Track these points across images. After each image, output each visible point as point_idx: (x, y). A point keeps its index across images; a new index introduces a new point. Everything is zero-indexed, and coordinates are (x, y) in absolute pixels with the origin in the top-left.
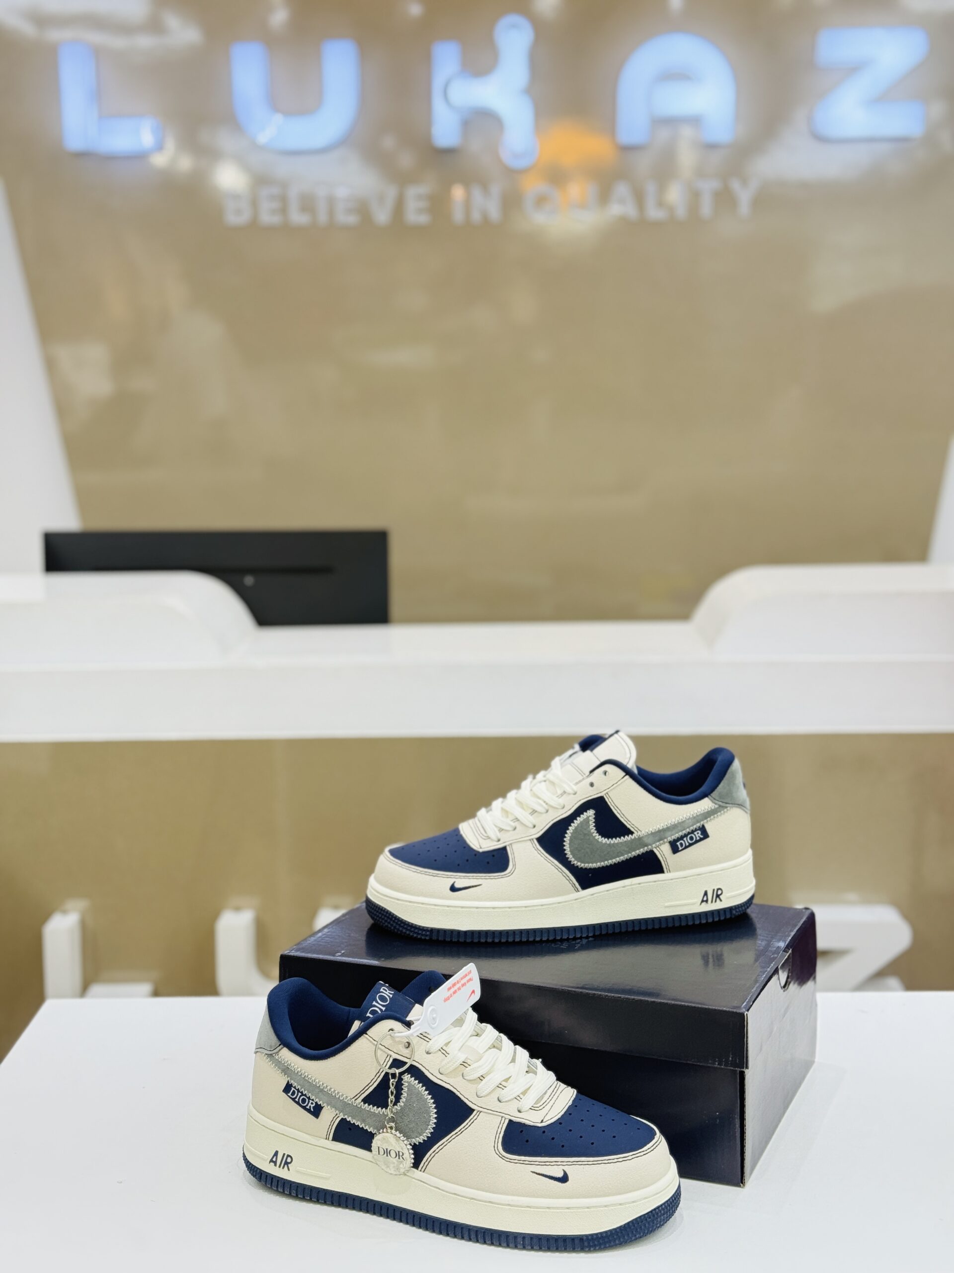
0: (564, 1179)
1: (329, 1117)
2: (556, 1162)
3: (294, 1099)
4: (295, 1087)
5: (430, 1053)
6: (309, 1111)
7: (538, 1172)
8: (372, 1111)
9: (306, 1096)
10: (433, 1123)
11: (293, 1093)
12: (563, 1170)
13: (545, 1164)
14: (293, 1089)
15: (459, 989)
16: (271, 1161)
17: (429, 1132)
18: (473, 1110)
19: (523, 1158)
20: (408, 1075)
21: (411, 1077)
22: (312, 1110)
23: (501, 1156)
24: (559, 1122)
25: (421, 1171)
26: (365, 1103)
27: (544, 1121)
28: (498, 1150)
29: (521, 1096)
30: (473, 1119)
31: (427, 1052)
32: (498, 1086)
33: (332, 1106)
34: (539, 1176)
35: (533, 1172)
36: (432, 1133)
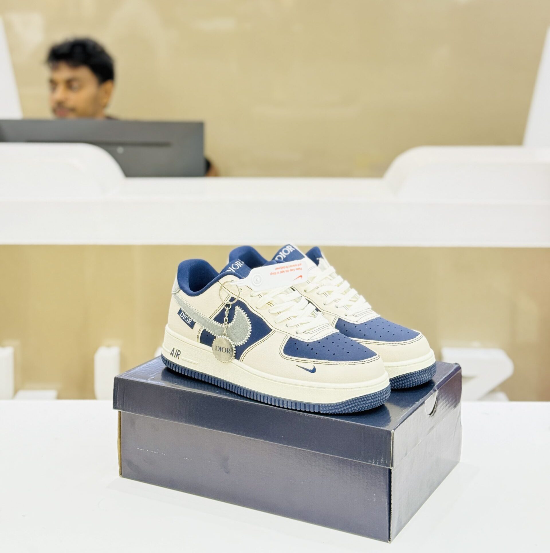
0: (313, 371)
1: (198, 328)
2: (310, 361)
3: (182, 318)
4: (183, 312)
5: (253, 297)
6: (188, 324)
7: (300, 366)
8: (218, 325)
9: (188, 316)
10: (249, 335)
11: (182, 315)
12: (314, 366)
13: (304, 362)
14: (182, 312)
16: (171, 354)
17: (246, 340)
18: (272, 330)
19: (293, 357)
21: (240, 308)
22: (190, 324)
23: (282, 355)
24: (318, 342)
25: (240, 361)
26: (215, 321)
27: (310, 340)
28: (281, 352)
29: (300, 325)
30: (271, 335)
31: (251, 295)
32: (288, 319)
33: (200, 322)
34: (300, 368)
35: (297, 365)
36: (247, 340)
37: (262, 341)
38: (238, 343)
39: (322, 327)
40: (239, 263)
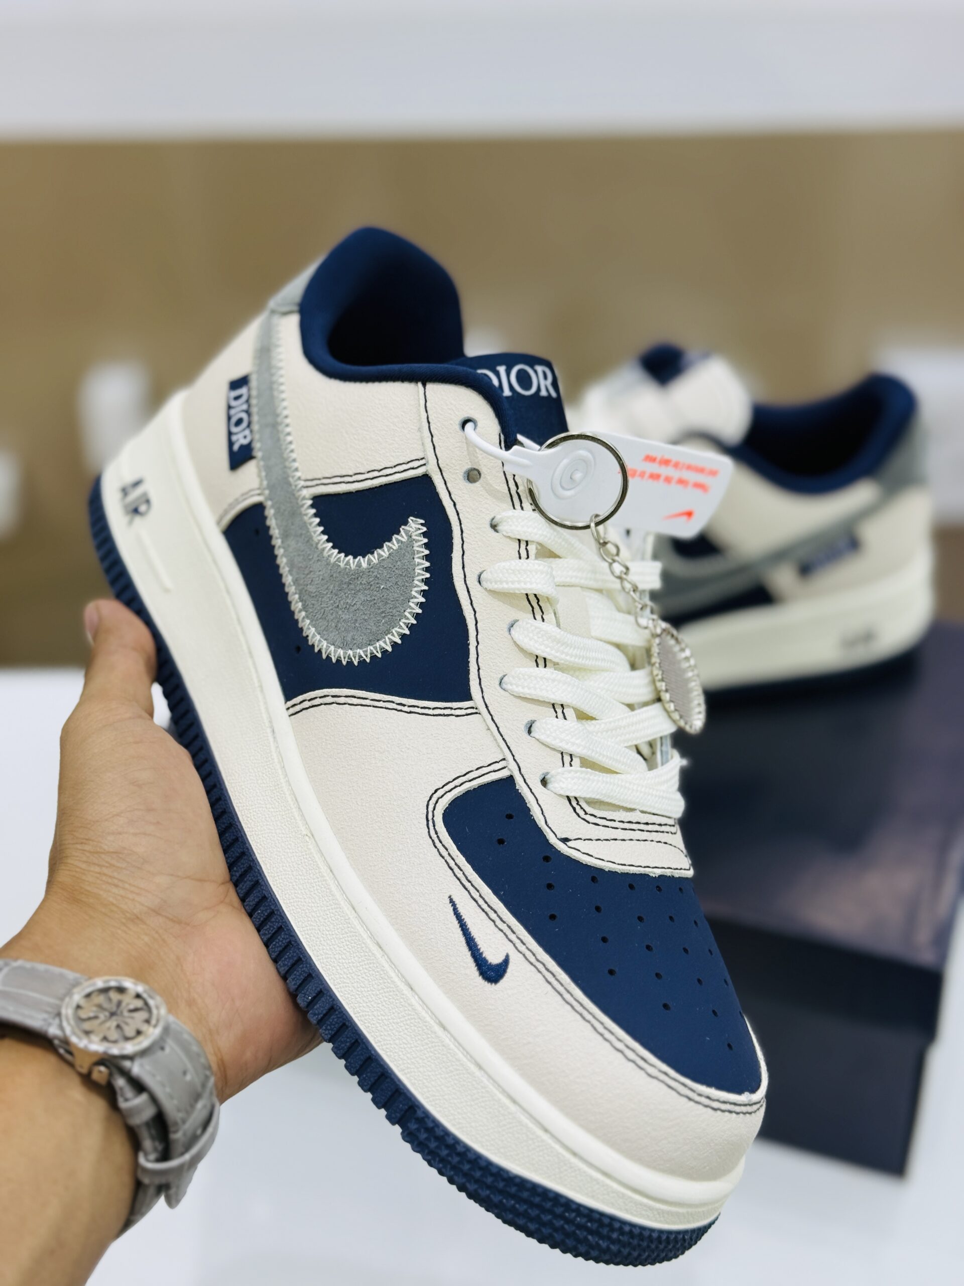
0: (492, 973)
1: (248, 484)
2: (509, 927)
3: (229, 407)
4: (249, 390)
5: (496, 531)
6: (231, 444)
7: (461, 910)
8: (312, 529)
9: (249, 418)
11: (237, 398)
12: (507, 956)
13: (486, 910)
14: (244, 390)
15: (668, 480)
17: (360, 657)
18: (469, 697)
19: (461, 860)
20: (422, 524)
21: (425, 534)
22: (236, 448)
23: (430, 817)
24: (595, 875)
25: (288, 709)
26: (312, 506)
27: (569, 844)
28: (437, 802)
29: (576, 761)
30: (453, 712)
31: (494, 522)
32: (553, 705)
33: (268, 469)
34: (454, 918)
35: (452, 901)
36: (362, 662)
37: (406, 709)
38: (325, 643)
39: (647, 824)
40: (545, 377)
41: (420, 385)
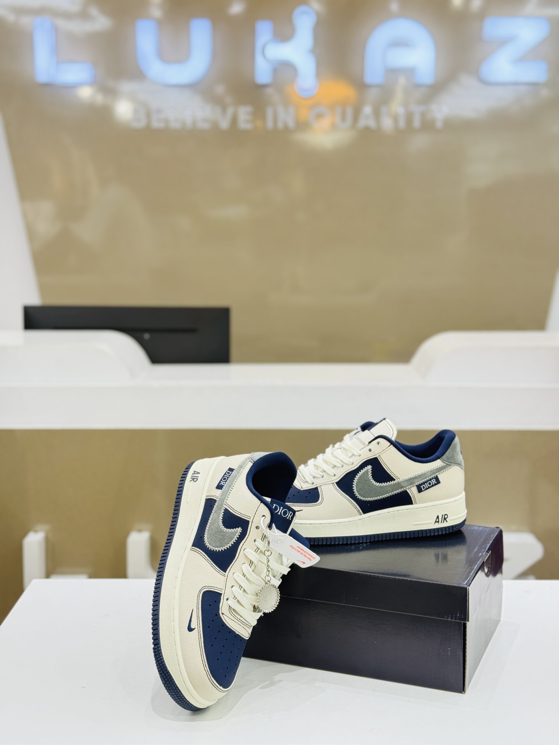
0: (190, 629)
1: (217, 494)
2: (199, 623)
3: (225, 474)
4: (232, 473)
5: (254, 542)
6: (220, 482)
8: (221, 515)
9: (227, 480)
11: (228, 473)
12: (195, 628)
13: (198, 617)
14: (231, 472)
16: (195, 471)
17: (211, 548)
18: (225, 572)
19: (200, 603)
20: (241, 531)
21: (240, 533)
22: (220, 484)
23: (201, 591)
24: (224, 625)
25: (191, 548)
26: (224, 510)
27: (223, 615)
28: (204, 588)
29: (236, 600)
30: (220, 573)
31: (256, 540)
32: (240, 585)
33: (222, 495)
34: (191, 614)
35: (193, 610)
36: (211, 550)
37: (212, 565)
38: (207, 540)
39: (243, 622)
40: (291, 515)
41: (260, 502)
